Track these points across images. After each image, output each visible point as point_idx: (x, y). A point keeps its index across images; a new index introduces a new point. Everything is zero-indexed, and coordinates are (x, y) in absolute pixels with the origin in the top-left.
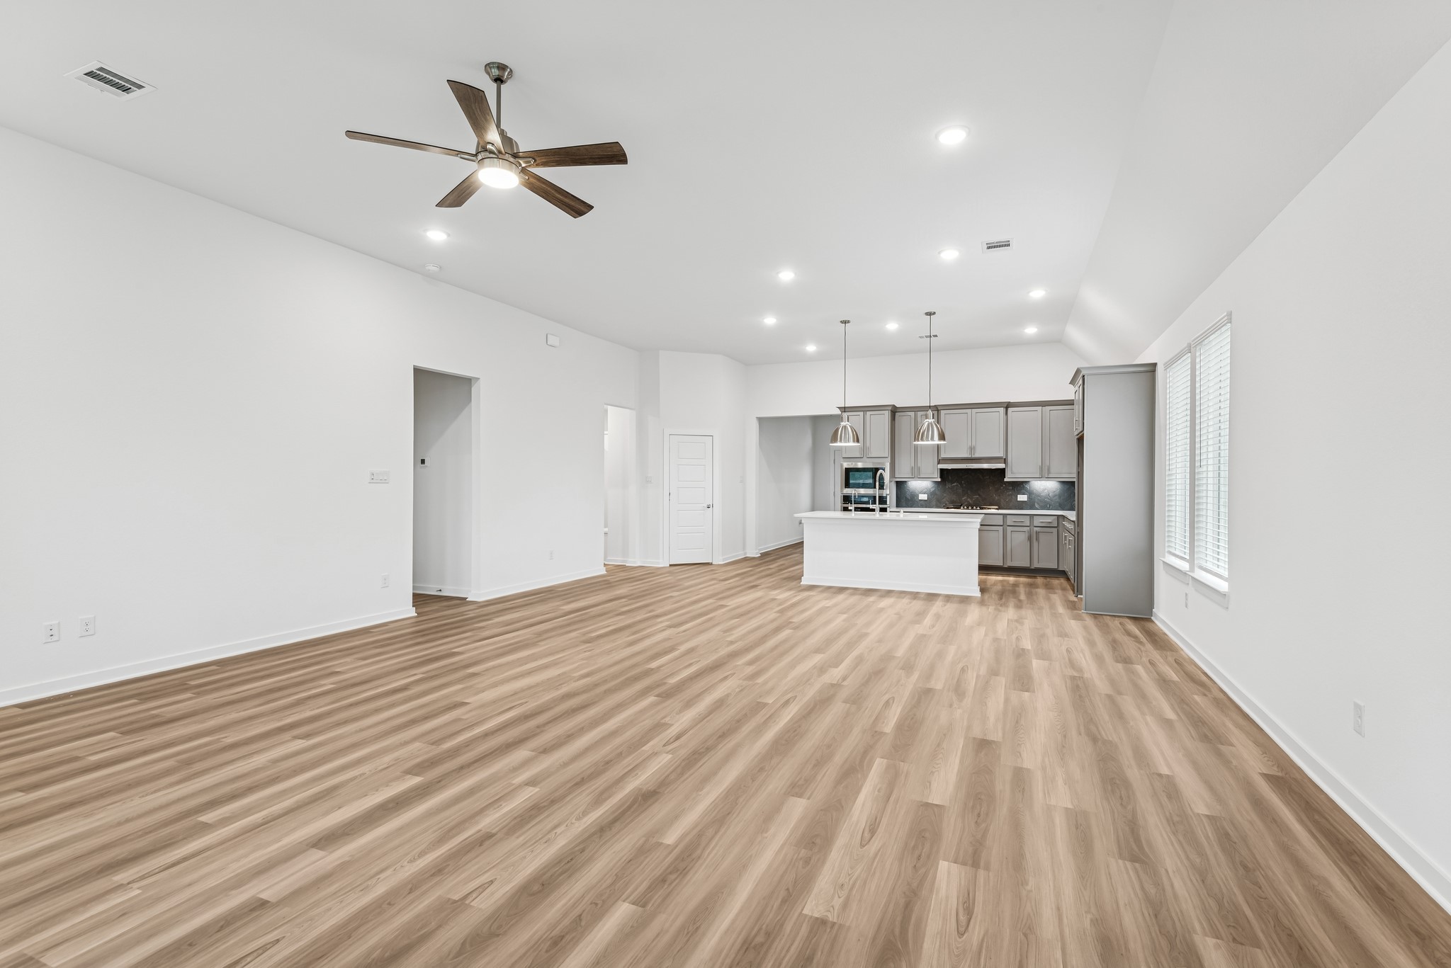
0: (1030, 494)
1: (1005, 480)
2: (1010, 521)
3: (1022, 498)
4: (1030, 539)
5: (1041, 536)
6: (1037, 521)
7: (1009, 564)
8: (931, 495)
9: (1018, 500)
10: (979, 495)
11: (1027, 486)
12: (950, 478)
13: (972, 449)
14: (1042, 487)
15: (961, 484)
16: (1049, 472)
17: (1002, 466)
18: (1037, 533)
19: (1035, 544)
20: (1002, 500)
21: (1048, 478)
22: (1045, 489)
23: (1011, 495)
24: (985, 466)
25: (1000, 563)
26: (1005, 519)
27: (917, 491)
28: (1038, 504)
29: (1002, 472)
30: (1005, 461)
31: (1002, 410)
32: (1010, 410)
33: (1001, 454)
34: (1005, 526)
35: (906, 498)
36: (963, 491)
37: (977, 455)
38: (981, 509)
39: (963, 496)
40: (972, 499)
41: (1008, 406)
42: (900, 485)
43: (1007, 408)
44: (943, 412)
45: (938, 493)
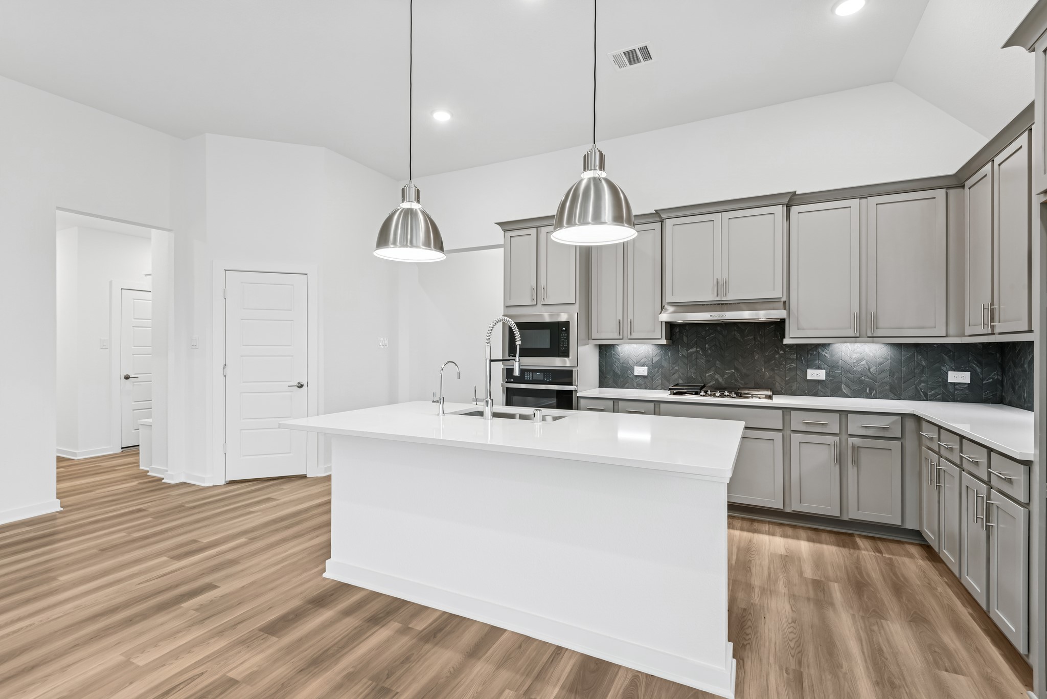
0: (832, 367)
1: (786, 341)
2: (796, 421)
3: (816, 374)
4: (840, 459)
5: (865, 457)
6: (855, 426)
7: (795, 506)
8: (654, 368)
9: (809, 377)
10: (736, 369)
11: (826, 353)
12: (685, 339)
13: (722, 286)
14: (855, 356)
15: (704, 350)
16: (876, 327)
17: (777, 314)
18: (855, 449)
19: (852, 471)
20: (778, 379)
21: (873, 338)
22: (862, 360)
23: (796, 369)
24: (746, 315)
25: (776, 503)
26: (787, 417)
27: (630, 362)
28: (847, 386)
29: (779, 326)
30: (786, 305)
31: (779, 210)
32: (795, 210)
33: (778, 293)
34: (787, 432)
35: (615, 374)
36: (707, 361)
37: (731, 296)
38: (739, 396)
39: (708, 370)
40: (722, 376)
41: (791, 200)
42: (605, 351)
43: (789, 206)
44: (669, 223)
45: (665, 364)
